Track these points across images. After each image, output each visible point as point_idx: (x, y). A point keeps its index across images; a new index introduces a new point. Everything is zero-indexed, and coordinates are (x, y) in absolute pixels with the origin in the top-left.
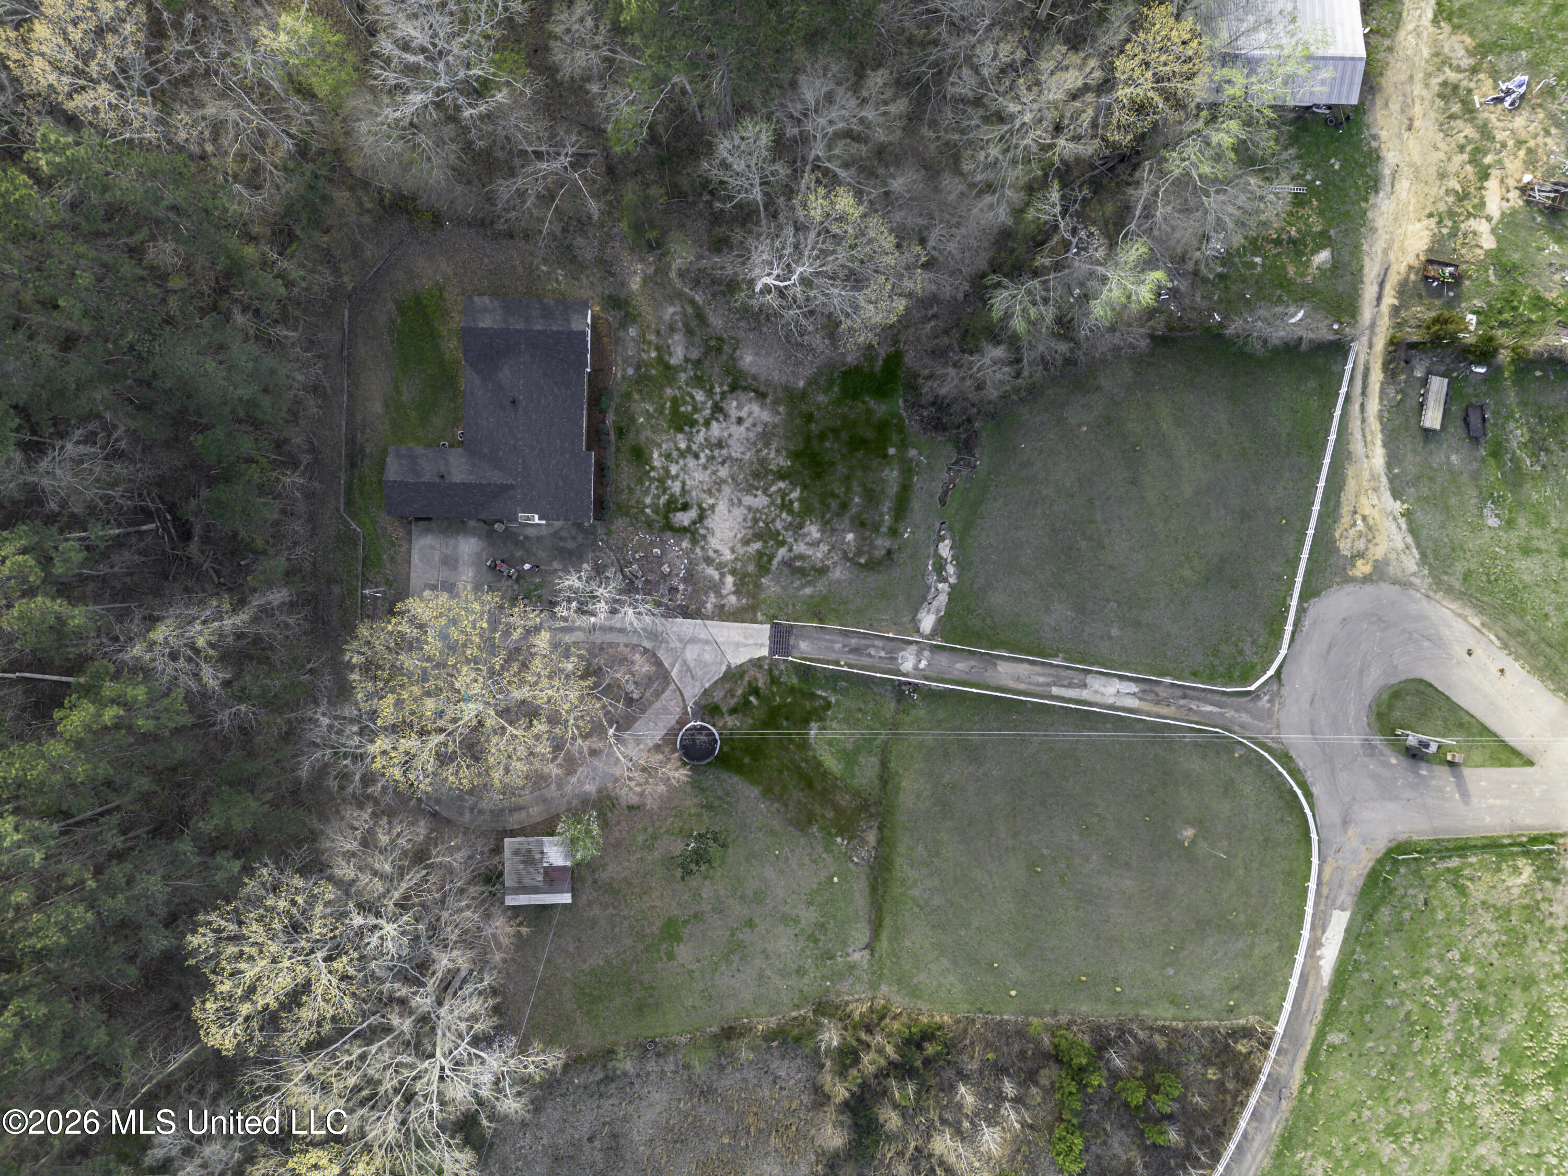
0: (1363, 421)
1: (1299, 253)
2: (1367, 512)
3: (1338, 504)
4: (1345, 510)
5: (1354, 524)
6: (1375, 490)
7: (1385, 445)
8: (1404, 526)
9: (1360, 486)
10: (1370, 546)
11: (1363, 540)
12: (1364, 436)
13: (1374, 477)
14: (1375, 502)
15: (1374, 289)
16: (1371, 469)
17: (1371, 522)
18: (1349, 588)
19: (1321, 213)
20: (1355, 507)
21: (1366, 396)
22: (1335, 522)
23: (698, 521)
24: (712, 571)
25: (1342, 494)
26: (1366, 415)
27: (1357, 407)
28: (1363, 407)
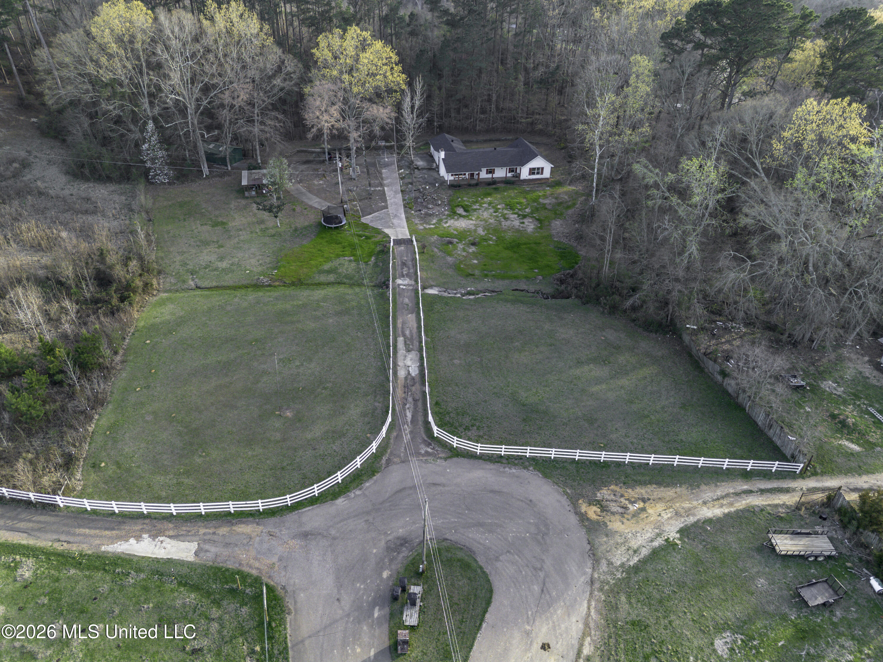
0: (737, 494)
1: (839, 431)
2: (650, 511)
4: (641, 491)
5: (632, 502)
6: (678, 514)
7: (727, 516)
8: (656, 544)
9: (672, 500)
10: (618, 517)
11: (620, 510)
12: (723, 497)
13: (689, 512)
14: (665, 516)
16: (695, 507)
17: (642, 516)
20: (649, 499)
21: (762, 494)
22: (624, 483)
23: (461, 216)
24: (434, 221)
25: (654, 486)
26: (744, 496)
27: (745, 487)
28: (749, 492)
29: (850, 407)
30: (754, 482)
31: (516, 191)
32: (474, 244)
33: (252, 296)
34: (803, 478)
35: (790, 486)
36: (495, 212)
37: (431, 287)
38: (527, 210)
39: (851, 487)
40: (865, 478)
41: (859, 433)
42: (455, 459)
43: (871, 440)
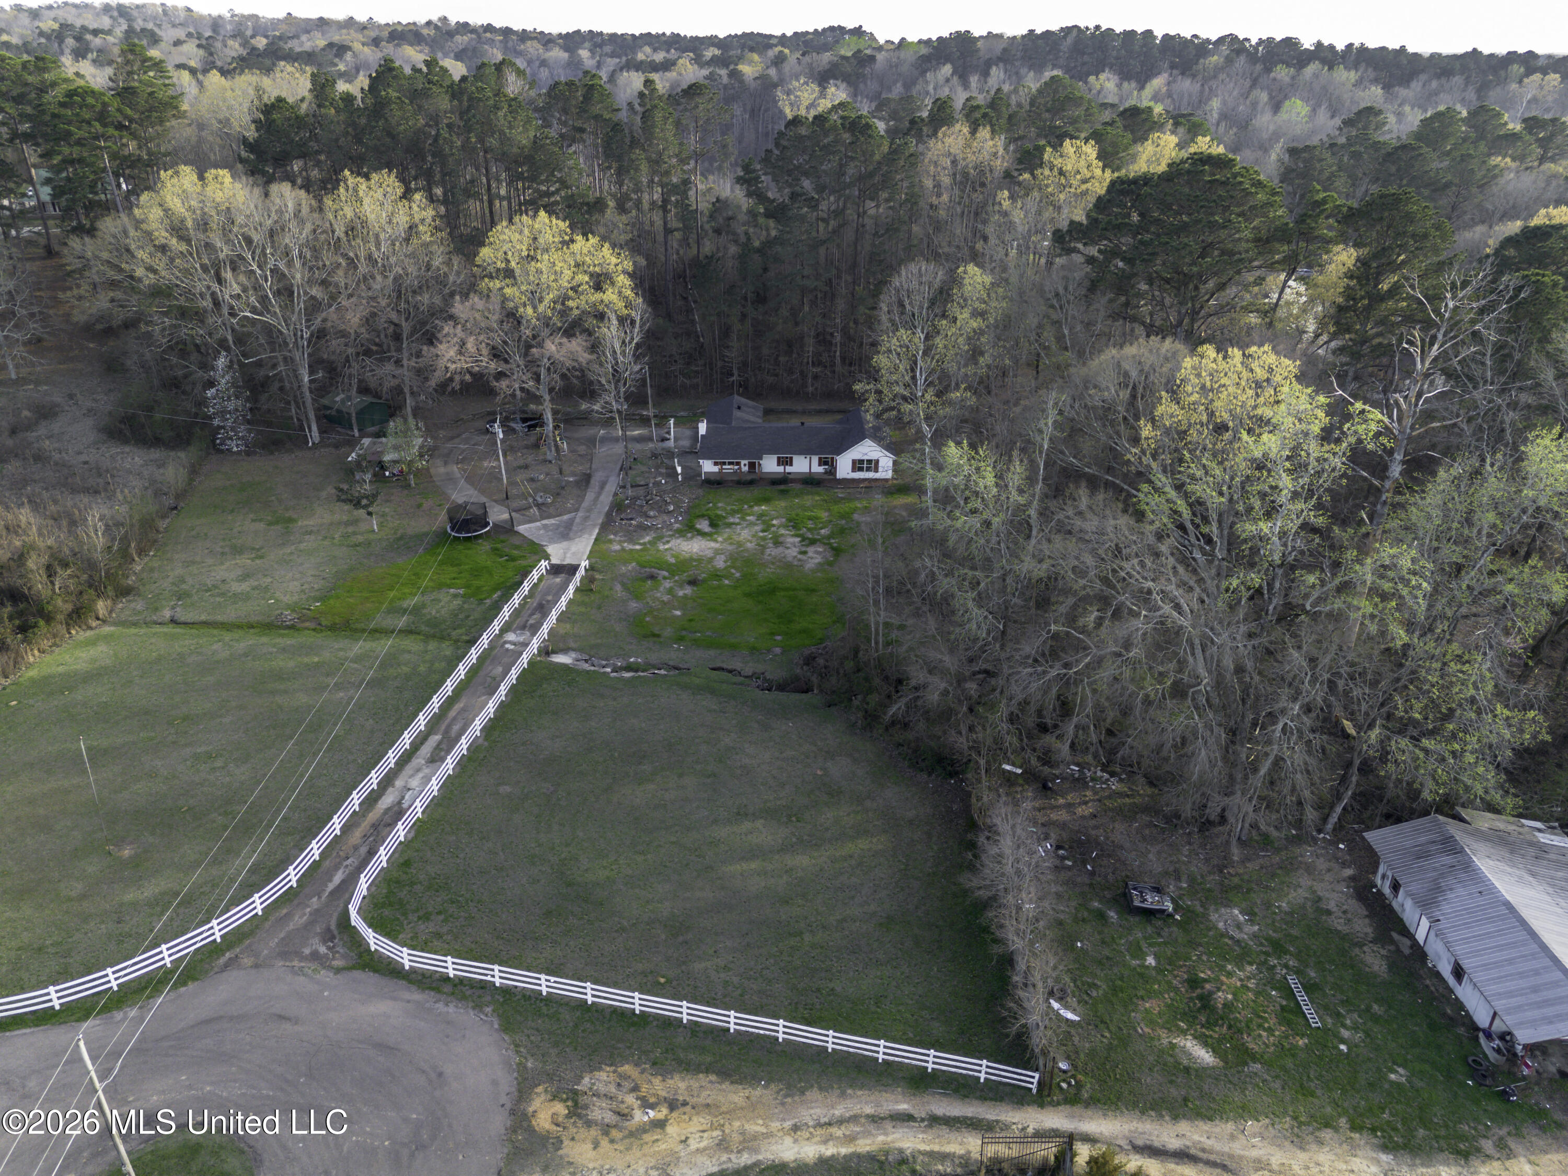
0: (875, 1119)
1: (1190, 1016)
2: (671, 1129)
3: (689, 1068)
4: (680, 1084)
5: (646, 1105)
6: (723, 1145)
7: (824, 1163)
9: (731, 1113)
10: (594, 1132)
11: (610, 1118)
12: (841, 1122)
13: (749, 1142)
14: (694, 1145)
15: (1174, 1144)
16: (769, 1135)
17: (647, 1137)
18: (507, 1083)
19: (1283, 1050)
20: (685, 1104)
21: (930, 1126)
22: (654, 1064)
23: (701, 533)
24: (647, 539)
25: (713, 1077)
26: (888, 1125)
27: (903, 1107)
28: (906, 1118)
29: (1248, 968)
30: (927, 1098)
31: (817, 498)
32: (693, 582)
33: (245, 642)
34: (1042, 1105)
35: (1002, 1117)
36: (763, 531)
37: (565, 651)
38: (823, 531)
39: (1140, 1142)
40: (1184, 1127)
41: (1230, 1027)
42: (358, 974)
43: (1251, 1046)
